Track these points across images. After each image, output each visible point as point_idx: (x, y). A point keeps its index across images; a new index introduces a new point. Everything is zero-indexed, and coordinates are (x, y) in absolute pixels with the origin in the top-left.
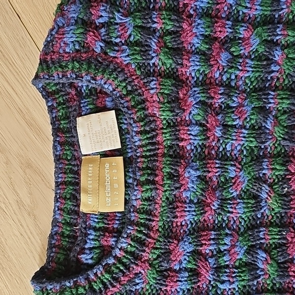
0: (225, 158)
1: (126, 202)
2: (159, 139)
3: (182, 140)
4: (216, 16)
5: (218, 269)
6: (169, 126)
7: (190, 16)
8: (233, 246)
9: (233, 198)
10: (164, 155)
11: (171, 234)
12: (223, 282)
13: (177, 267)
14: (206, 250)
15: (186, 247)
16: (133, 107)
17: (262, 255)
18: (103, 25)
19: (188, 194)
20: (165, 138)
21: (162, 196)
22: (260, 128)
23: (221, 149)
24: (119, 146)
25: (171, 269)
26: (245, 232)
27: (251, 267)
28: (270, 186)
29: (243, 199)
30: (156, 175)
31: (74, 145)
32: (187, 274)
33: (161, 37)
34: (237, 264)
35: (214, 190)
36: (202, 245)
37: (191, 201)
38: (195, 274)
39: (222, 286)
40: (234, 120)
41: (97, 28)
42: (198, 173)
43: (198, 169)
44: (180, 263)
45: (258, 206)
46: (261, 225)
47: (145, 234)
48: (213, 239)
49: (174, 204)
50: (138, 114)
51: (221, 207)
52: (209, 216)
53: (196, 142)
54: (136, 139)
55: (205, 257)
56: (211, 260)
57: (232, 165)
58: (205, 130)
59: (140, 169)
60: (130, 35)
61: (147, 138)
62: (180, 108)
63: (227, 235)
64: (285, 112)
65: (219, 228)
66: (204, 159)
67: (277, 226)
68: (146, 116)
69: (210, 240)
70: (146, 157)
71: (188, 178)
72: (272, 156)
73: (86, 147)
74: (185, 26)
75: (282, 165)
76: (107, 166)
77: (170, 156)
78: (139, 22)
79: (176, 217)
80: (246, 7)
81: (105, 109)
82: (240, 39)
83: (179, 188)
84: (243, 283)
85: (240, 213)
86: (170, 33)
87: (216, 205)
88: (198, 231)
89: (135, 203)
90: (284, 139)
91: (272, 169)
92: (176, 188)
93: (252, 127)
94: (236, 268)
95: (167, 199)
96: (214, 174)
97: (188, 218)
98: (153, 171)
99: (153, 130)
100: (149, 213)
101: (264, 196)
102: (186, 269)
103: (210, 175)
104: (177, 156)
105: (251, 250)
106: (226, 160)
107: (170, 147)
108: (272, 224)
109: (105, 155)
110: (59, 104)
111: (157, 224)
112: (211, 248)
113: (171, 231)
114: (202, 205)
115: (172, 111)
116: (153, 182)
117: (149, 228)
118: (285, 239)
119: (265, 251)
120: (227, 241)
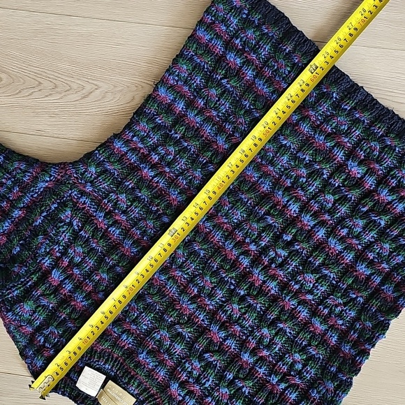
0: (149, 333)
1: (132, 395)
2: (115, 356)
3: (124, 346)
4: (80, 284)
5: (197, 381)
6: (113, 347)
7: (71, 297)
8: (192, 364)
9: (170, 345)
10: (124, 360)
11: (164, 388)
12: (205, 384)
13: (181, 398)
14: (184, 377)
15: (174, 387)
16: (91, 356)
17: (206, 355)
18: (45, 342)
19: (151, 364)
20: (117, 353)
21: (142, 377)
22: (148, 306)
23: (143, 331)
24: (105, 377)
25: (180, 401)
26: (190, 353)
27: (209, 365)
28: (179, 323)
29: (174, 341)
30: (130, 372)
31: (88, 396)
32: (188, 397)
33: (70, 318)
34: (202, 369)
35: (159, 351)
36: (180, 378)
37: (156, 366)
38: (190, 393)
39: (207, 385)
40: (134, 315)
41: (44, 346)
42: (144, 353)
43: (143, 351)
44: (179, 395)
45: (183, 338)
46: (194, 343)
47: (153, 400)
48: (182, 371)
49: (150, 374)
50: (96, 357)
51: (170, 355)
52: (170, 363)
53: (131, 340)
54: (107, 366)
55: (186, 381)
56: (190, 380)
57: (154, 333)
58: (128, 332)
59: (122, 377)
60: (58, 332)
61: (111, 362)
62: (108, 336)
63: (185, 363)
64: (150, 287)
65: (179, 363)
66: (141, 343)
67: (200, 336)
68: (100, 353)
69: (180, 372)
70: (119, 369)
71: (143, 359)
72: (166, 310)
73: (92, 392)
74: (72, 303)
75: (173, 310)
76: (108, 390)
77: (127, 358)
78: (55, 324)
79: (157, 379)
80: (86, 267)
81: (82, 369)
82: (98, 280)
83: (145, 367)
84: (213, 375)
85: (179, 348)
86: (71, 312)
87: (166, 357)
88: (173, 374)
89: (136, 392)
90: (162, 299)
91: (171, 316)
92: (144, 368)
93: (145, 309)
94: (204, 371)
95: (145, 376)
96: (152, 345)
97: (162, 374)
98: (127, 372)
99: (109, 355)
100: (145, 390)
101: (181, 330)
102: (186, 395)
103: (150, 347)
104: (131, 354)
105: (201, 359)
106: (150, 333)
107: (123, 354)
108: (197, 338)
109: (103, 386)
110: (64, 387)
111: (154, 390)
112: (185, 375)
113: (162, 386)
114: (162, 363)
115: (107, 341)
116: (132, 377)
117: (152, 395)
118: (208, 338)
119: (207, 353)
120: (187, 365)
